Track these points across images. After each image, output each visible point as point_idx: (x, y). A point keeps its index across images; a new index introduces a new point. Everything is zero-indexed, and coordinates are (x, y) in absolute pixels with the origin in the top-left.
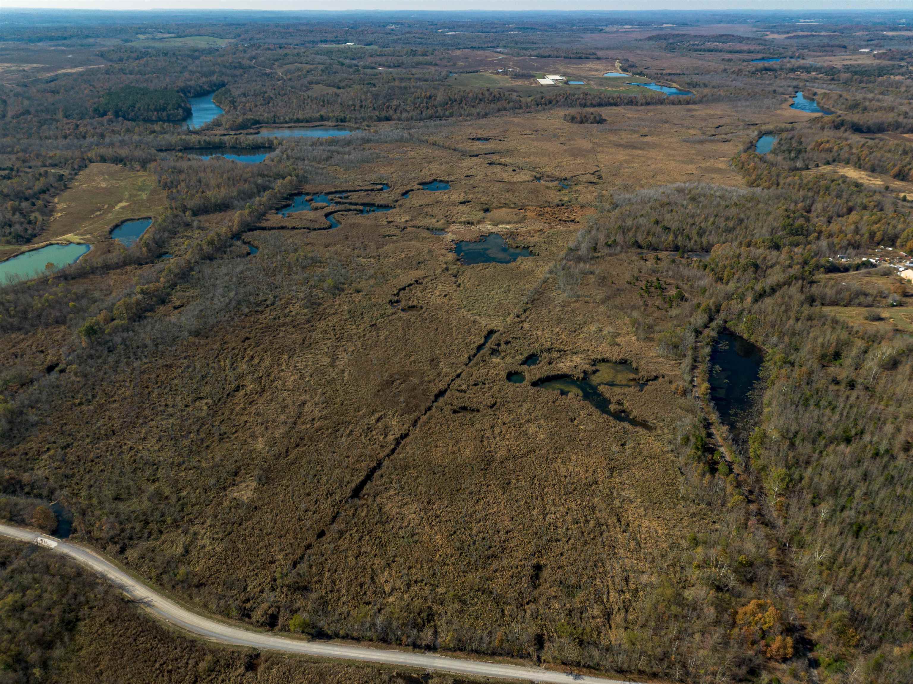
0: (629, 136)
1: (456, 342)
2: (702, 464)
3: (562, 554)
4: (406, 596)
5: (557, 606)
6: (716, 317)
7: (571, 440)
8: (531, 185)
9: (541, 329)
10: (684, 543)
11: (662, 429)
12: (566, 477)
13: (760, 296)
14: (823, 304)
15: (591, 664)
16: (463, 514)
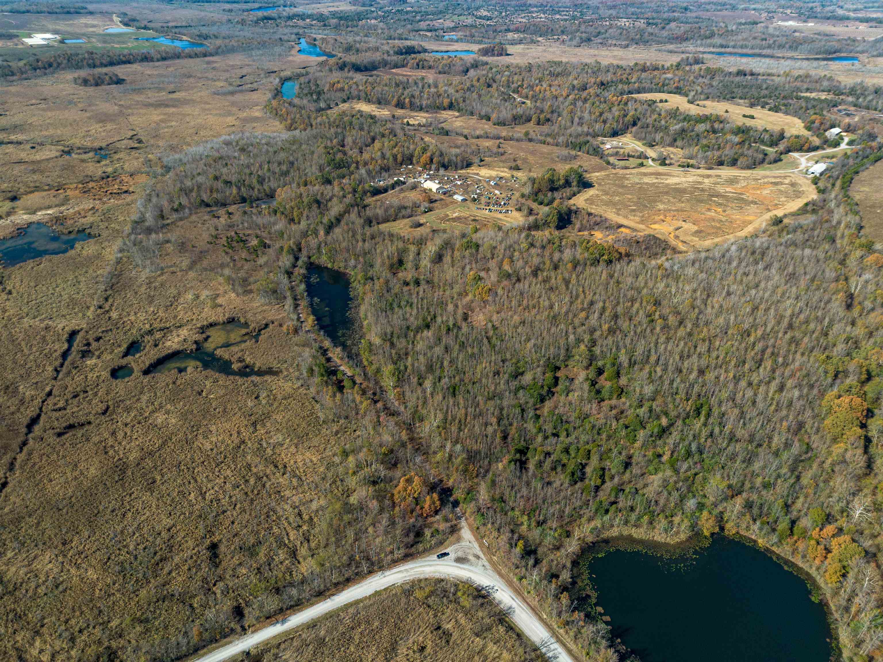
0: (156, 95)
1: (31, 357)
2: (330, 387)
3: (233, 523)
4: (73, 653)
5: (244, 571)
6: (300, 255)
7: (205, 413)
8: (61, 161)
9: (132, 313)
10: (337, 460)
11: (287, 369)
12: (212, 450)
13: (329, 228)
14: (378, 223)
15: (292, 603)
16: (112, 535)
